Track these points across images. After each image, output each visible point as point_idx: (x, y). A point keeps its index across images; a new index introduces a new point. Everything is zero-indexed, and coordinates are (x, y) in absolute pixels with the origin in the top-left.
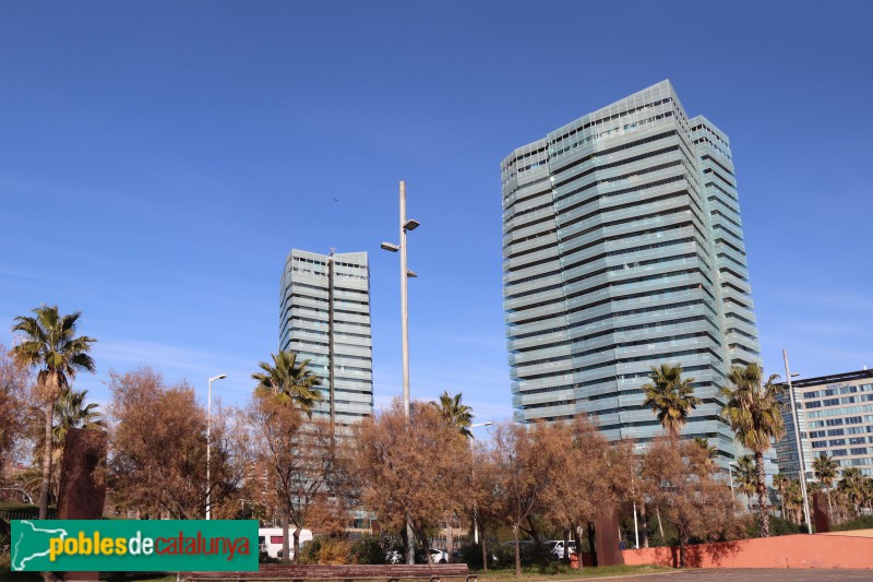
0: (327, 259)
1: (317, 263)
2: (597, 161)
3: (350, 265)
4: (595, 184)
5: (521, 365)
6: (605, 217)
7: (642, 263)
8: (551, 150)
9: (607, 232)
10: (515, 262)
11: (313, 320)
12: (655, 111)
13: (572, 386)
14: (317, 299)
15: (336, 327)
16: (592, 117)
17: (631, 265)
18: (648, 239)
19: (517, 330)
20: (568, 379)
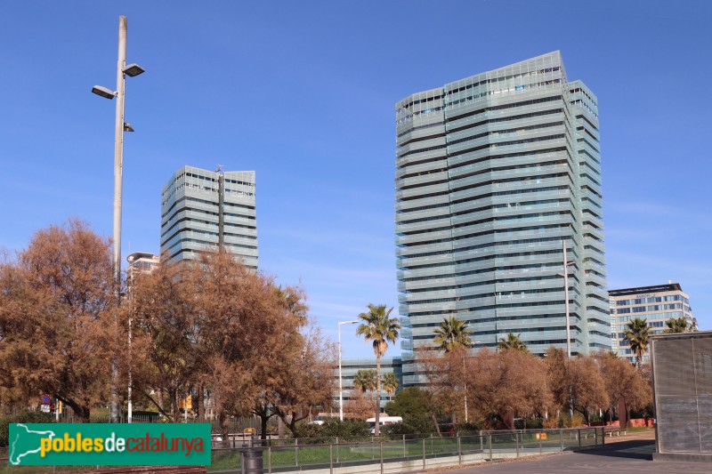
0: (217, 176)
1: (208, 179)
2: (490, 115)
3: (240, 183)
4: (487, 134)
5: (408, 280)
6: (494, 163)
7: (522, 204)
8: (447, 99)
9: (494, 175)
10: (406, 193)
11: (204, 232)
12: (546, 77)
13: (454, 299)
14: (207, 212)
15: (227, 239)
16: (489, 75)
17: (513, 205)
18: (529, 184)
19: (406, 251)
20: (451, 293)
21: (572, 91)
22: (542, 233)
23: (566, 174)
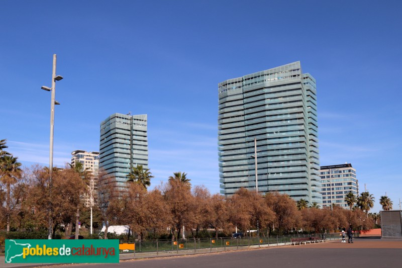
0: (129, 117)
1: (126, 119)
2: (266, 91)
3: (140, 120)
4: (264, 99)
5: (224, 167)
6: (267, 113)
7: (281, 132)
8: (244, 83)
9: (268, 119)
10: (224, 126)
11: (123, 144)
12: (293, 73)
13: (247, 176)
14: (125, 134)
15: (134, 147)
16: (265, 72)
17: (277, 132)
18: (284, 123)
19: (223, 153)
20: (245, 173)
21: (304, 78)
22: (290, 146)
23: (302, 118)
